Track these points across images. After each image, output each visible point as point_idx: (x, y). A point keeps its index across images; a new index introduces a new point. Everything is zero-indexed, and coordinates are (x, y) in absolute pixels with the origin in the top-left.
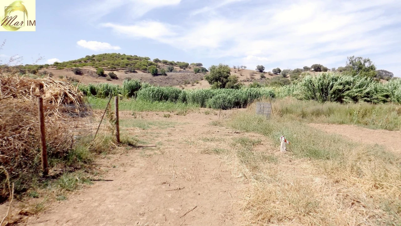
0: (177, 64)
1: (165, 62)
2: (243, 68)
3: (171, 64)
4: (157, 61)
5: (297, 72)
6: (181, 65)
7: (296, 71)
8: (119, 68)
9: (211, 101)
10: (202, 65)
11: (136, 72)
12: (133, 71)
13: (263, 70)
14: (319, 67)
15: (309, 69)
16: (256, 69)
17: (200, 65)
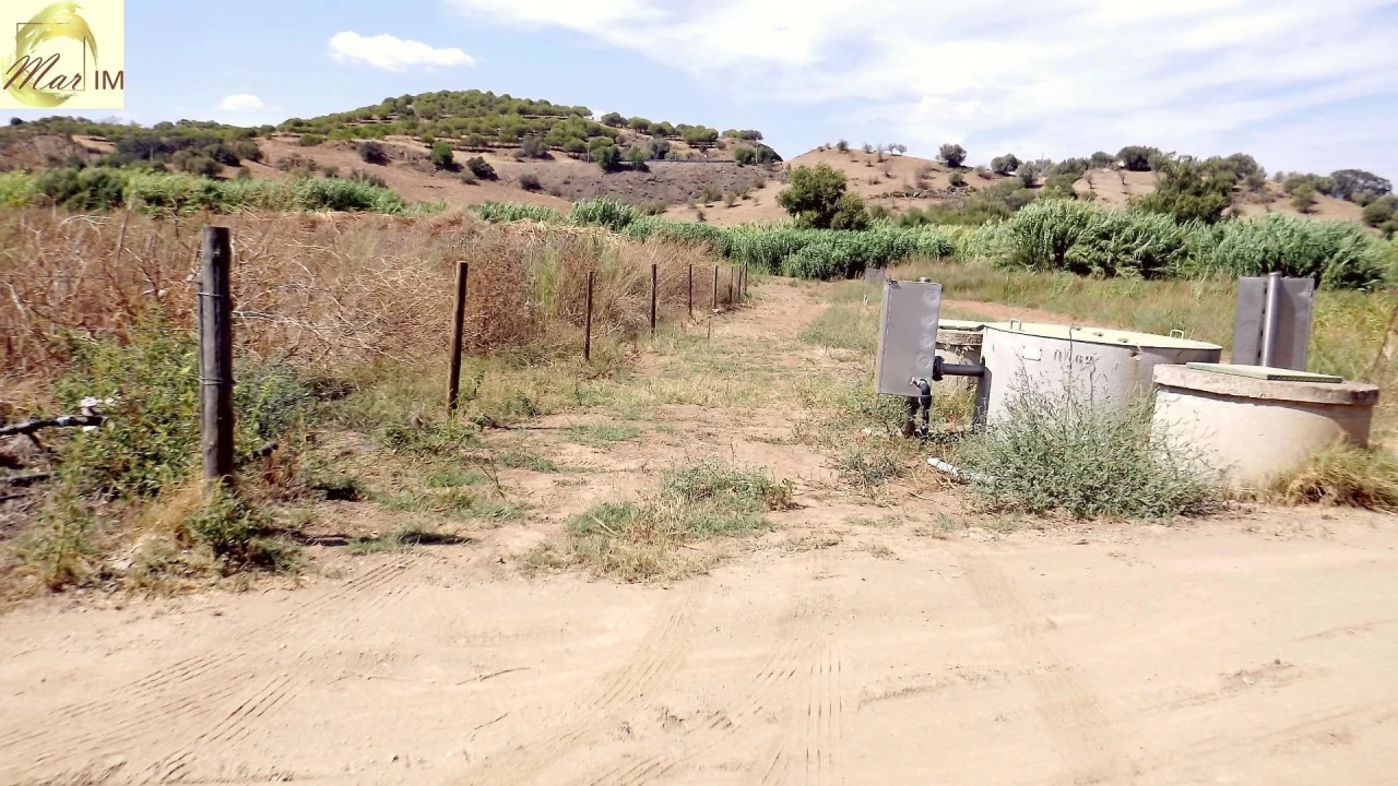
0: (679, 134)
1: (642, 126)
2: (895, 152)
3: (661, 131)
4: (614, 120)
5: (1068, 171)
6: (694, 136)
7: (1066, 168)
8: (496, 144)
9: (794, 260)
10: (760, 138)
11: (551, 158)
12: (540, 153)
13: (961, 159)
14: (1144, 157)
15: (1111, 161)
16: (937, 158)
17: (753, 136)
